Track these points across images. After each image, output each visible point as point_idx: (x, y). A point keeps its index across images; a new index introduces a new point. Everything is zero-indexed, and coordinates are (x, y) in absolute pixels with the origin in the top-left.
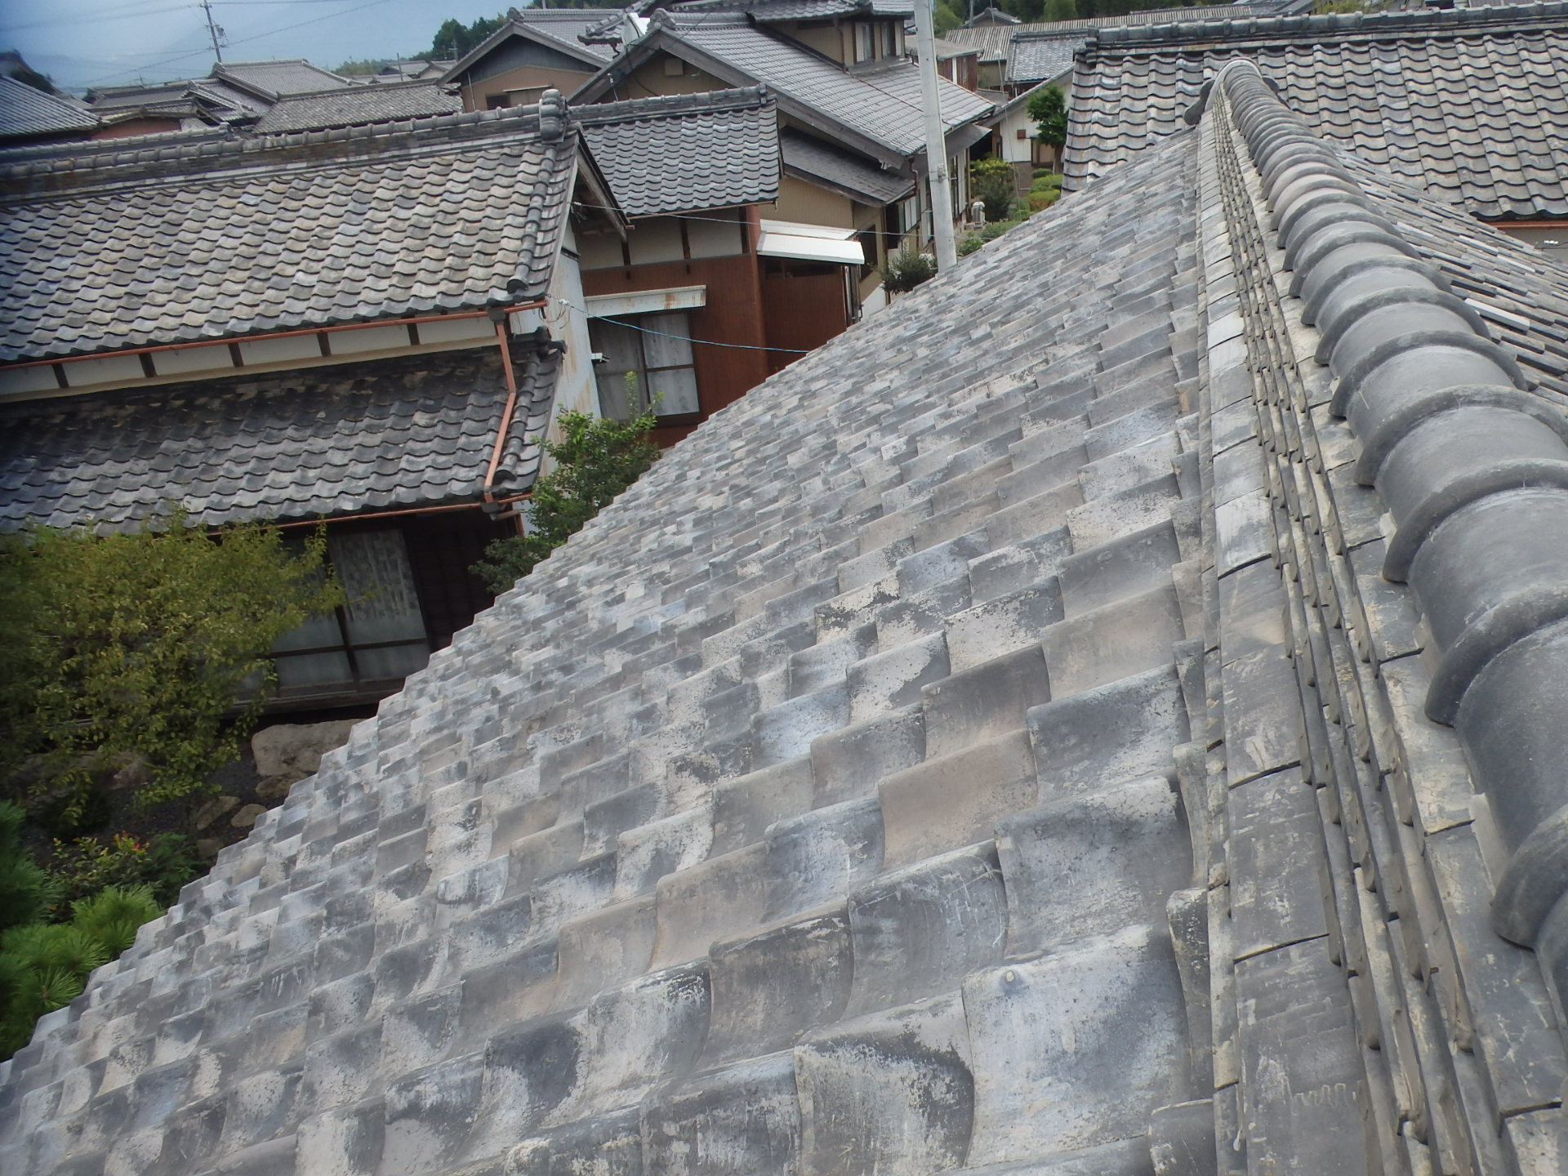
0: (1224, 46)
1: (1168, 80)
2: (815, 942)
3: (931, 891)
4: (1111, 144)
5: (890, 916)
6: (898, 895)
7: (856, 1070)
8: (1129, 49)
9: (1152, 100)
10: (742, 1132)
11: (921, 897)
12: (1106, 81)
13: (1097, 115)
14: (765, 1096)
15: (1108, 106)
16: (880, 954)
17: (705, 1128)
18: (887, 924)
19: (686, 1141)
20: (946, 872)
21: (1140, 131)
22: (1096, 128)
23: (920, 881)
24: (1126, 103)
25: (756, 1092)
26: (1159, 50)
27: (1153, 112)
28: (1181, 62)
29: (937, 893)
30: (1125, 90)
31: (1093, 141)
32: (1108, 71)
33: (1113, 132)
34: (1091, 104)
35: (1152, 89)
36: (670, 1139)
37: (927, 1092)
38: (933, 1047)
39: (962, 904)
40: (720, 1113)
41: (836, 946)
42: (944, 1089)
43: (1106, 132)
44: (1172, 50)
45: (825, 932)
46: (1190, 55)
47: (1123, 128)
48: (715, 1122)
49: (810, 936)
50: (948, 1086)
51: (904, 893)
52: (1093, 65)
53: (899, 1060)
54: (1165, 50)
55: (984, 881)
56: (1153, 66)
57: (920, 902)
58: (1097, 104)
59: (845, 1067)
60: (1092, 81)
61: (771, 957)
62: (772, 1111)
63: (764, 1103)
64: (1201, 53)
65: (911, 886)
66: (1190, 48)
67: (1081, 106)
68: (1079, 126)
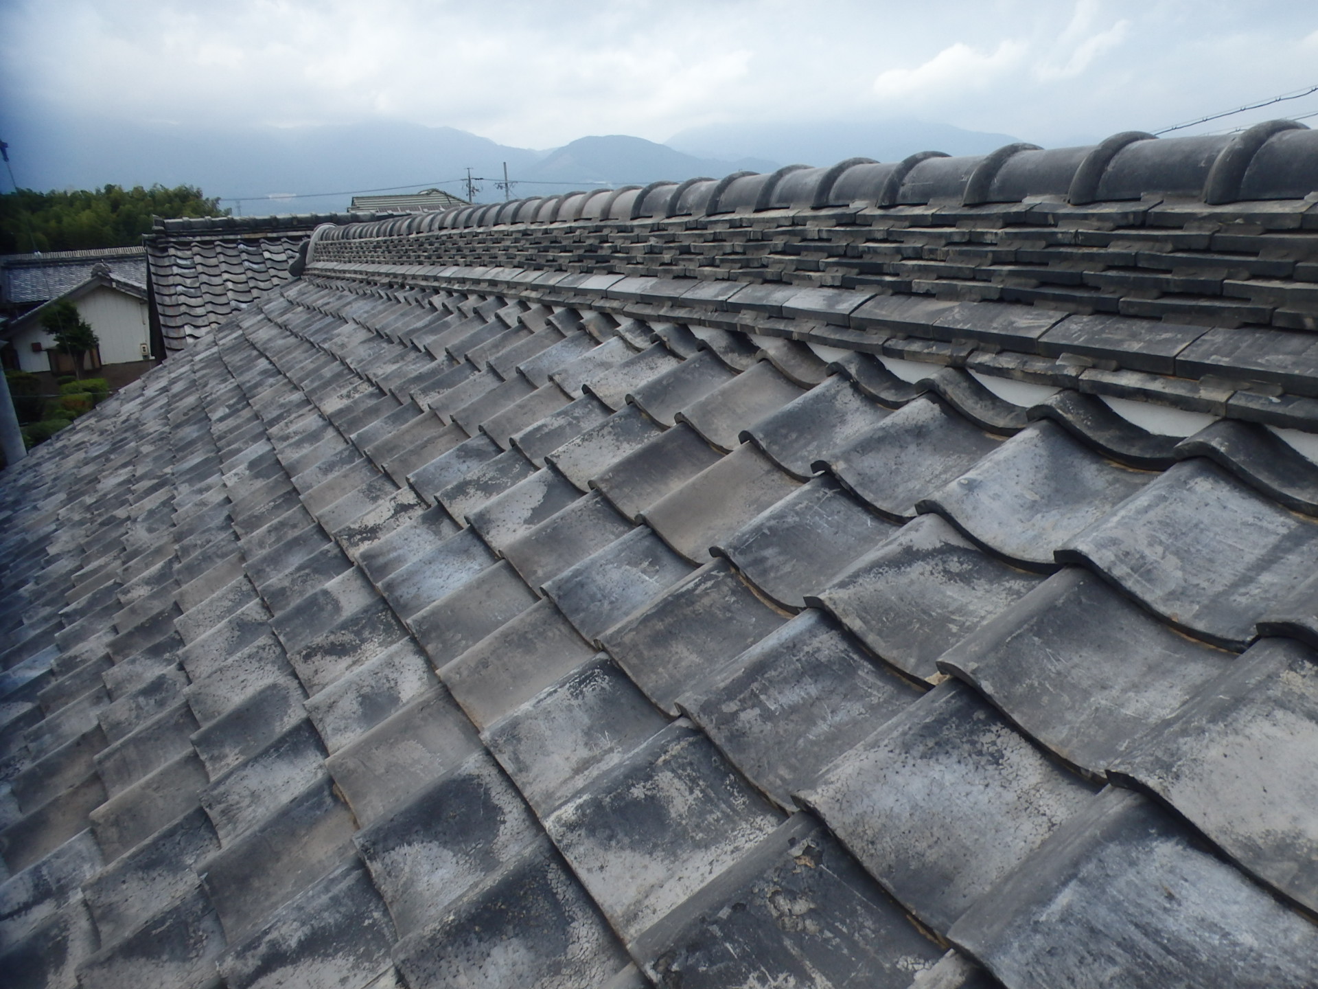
0: (275, 235)
1: (235, 261)
2: (706, 593)
3: (791, 520)
4: (200, 311)
5: (767, 546)
6: (766, 531)
7: (881, 585)
8: (194, 236)
9: (226, 276)
10: (803, 674)
11: (786, 526)
12: (180, 261)
13: (180, 288)
14: (805, 644)
15: (188, 281)
16: (777, 571)
17: (764, 690)
18: (769, 552)
19: (753, 707)
20: (796, 504)
21: (223, 300)
22: (182, 299)
23: (780, 516)
24: (204, 278)
25: (795, 646)
26: (220, 237)
27: (230, 285)
28: (241, 246)
29: (797, 519)
30: (200, 268)
31: (183, 309)
32: (179, 254)
33: (199, 301)
34: (171, 280)
35: (224, 267)
36: (735, 715)
37: (946, 571)
38: (930, 547)
39: (821, 517)
40: (772, 673)
41: (725, 589)
42: (958, 565)
43: (193, 302)
44: (232, 237)
45: (709, 584)
46: (248, 242)
47: (208, 298)
48: (770, 682)
49: (697, 592)
50: (959, 562)
51: (770, 528)
52: (165, 249)
53: (910, 565)
54: (226, 237)
55: (829, 499)
56: (219, 249)
57: (788, 529)
58: (178, 279)
59: (871, 588)
60: (166, 262)
61: (669, 620)
62: (819, 650)
63: (806, 649)
64: (257, 240)
65: (773, 523)
66: (246, 236)
67: (163, 281)
68: (167, 299)
